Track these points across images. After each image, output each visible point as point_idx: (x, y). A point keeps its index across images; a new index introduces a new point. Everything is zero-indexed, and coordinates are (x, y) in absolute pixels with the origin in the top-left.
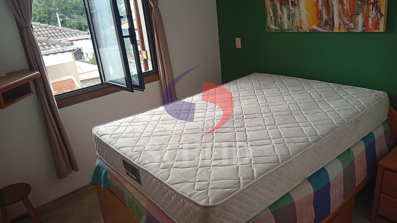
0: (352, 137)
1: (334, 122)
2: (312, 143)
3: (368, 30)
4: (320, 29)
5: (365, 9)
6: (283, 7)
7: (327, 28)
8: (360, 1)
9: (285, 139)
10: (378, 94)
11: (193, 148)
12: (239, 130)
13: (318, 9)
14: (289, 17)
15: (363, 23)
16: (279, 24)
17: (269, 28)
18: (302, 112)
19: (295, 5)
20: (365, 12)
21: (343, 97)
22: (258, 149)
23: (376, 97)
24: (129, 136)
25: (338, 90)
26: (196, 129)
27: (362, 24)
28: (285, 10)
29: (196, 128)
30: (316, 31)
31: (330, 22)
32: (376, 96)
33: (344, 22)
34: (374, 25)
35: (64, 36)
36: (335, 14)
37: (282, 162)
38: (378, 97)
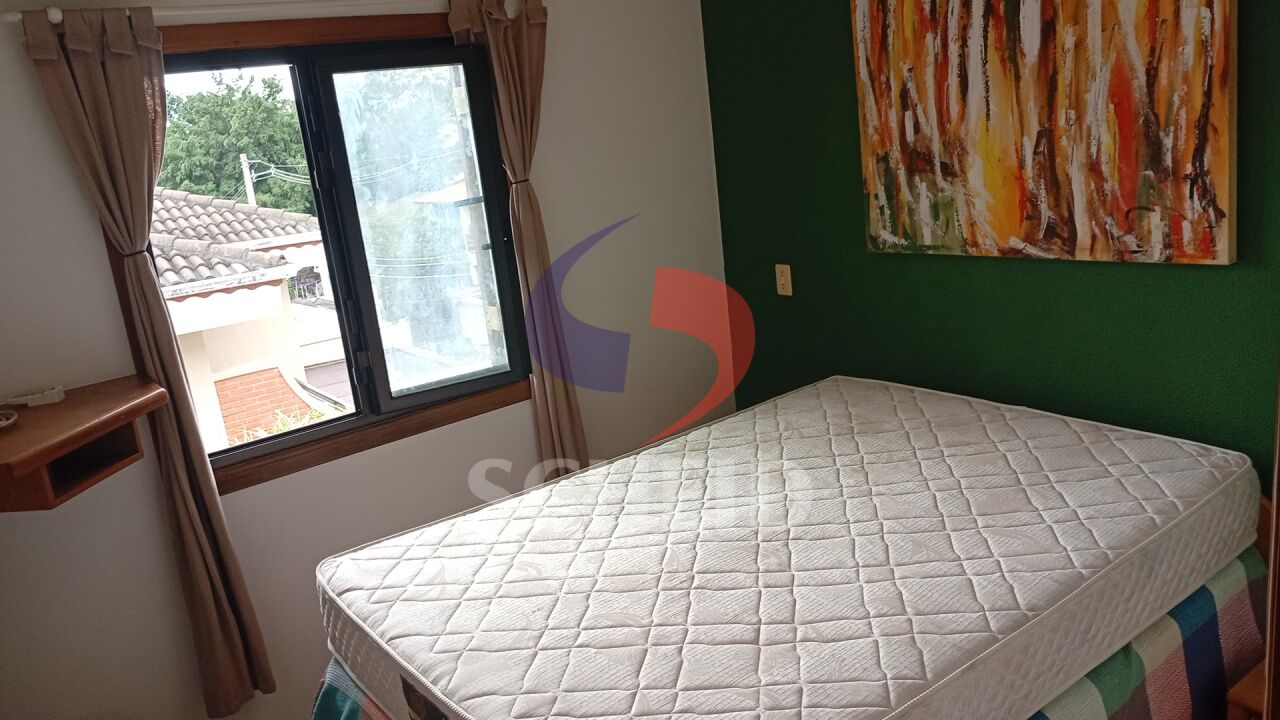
0: (1136, 607)
1: (1074, 560)
2: (1000, 637)
3: (1183, 257)
4: (1032, 251)
5: (1169, 193)
6: (917, 179)
7: (1053, 247)
8: (1152, 170)
9: (914, 618)
10: (1222, 463)
11: (621, 643)
12: (771, 582)
13: (1023, 189)
14: (935, 209)
15: (1166, 236)
16: (905, 229)
17: (874, 240)
18: (976, 521)
19: (954, 175)
20: (1168, 204)
21: (1109, 468)
22: (827, 651)
23: (1212, 473)
24: (426, 597)
25: (1097, 442)
26: (638, 574)
27: (1161, 239)
28: (922, 187)
29: (637, 570)
30: (1019, 256)
31: (1063, 230)
32: (1213, 467)
33: (1105, 232)
34: (1198, 243)
35: (260, 232)
36: (1076, 204)
37: (900, 702)
38: (1220, 473)
